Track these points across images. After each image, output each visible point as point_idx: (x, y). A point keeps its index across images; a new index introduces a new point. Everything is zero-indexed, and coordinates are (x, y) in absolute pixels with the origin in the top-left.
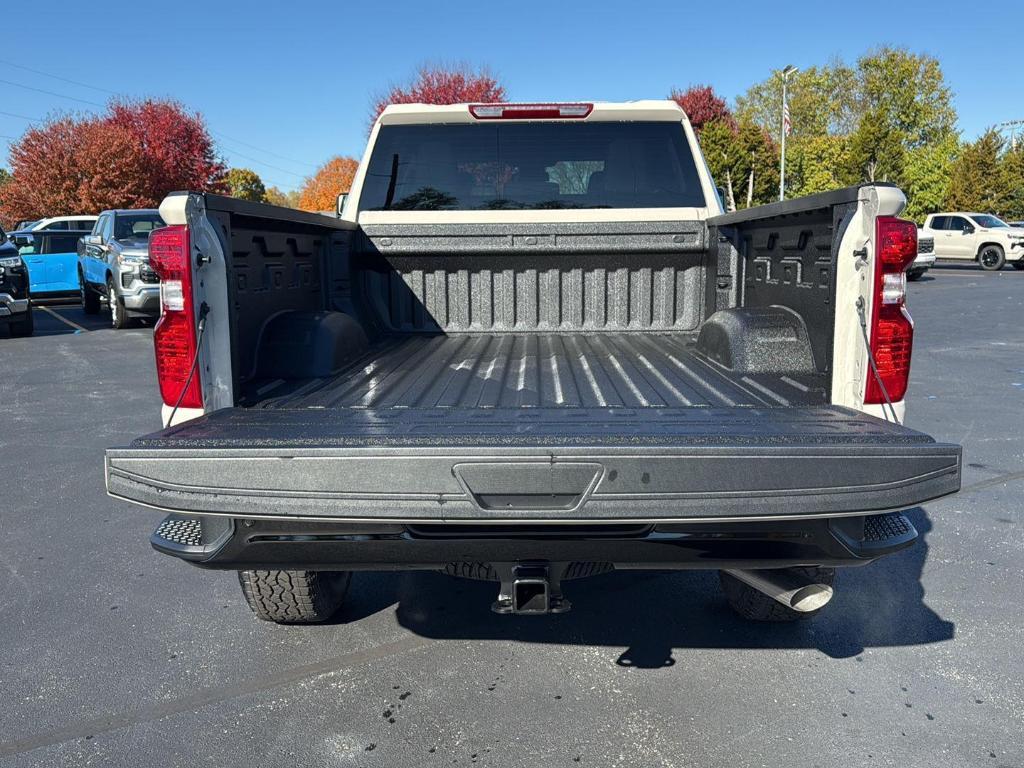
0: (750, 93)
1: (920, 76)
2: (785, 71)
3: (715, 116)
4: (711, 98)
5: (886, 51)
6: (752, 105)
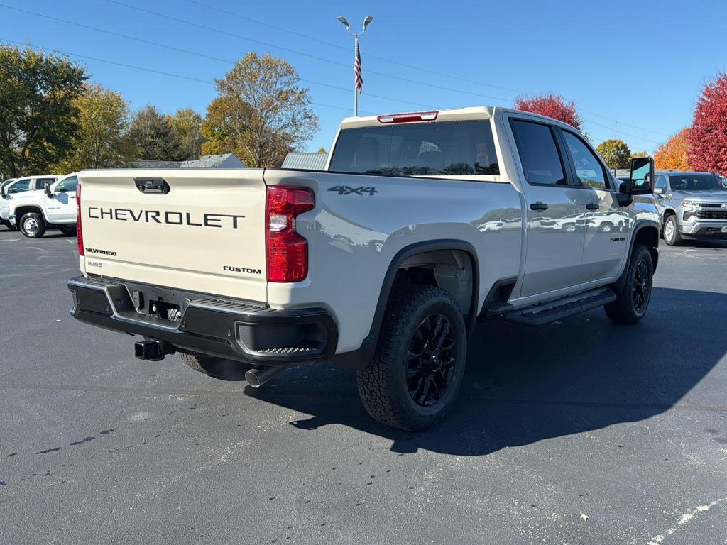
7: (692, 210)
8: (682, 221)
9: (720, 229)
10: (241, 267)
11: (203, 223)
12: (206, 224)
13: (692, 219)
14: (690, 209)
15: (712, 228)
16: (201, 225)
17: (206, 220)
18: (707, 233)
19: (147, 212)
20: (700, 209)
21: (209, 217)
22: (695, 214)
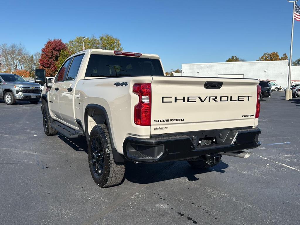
0: (70, 42)
1: (115, 43)
2: (84, 38)
3: (63, 48)
4: (61, 43)
5: (107, 36)
6: (71, 46)
7: (20, 89)
8: (16, 94)
9: (30, 97)
10: (248, 115)
11: (237, 100)
12: (238, 100)
13: (20, 93)
14: (19, 89)
15: (28, 96)
16: (236, 101)
17: (238, 98)
18: (26, 99)
19: (210, 97)
20: (23, 89)
21: (240, 97)
22: (21, 91)
